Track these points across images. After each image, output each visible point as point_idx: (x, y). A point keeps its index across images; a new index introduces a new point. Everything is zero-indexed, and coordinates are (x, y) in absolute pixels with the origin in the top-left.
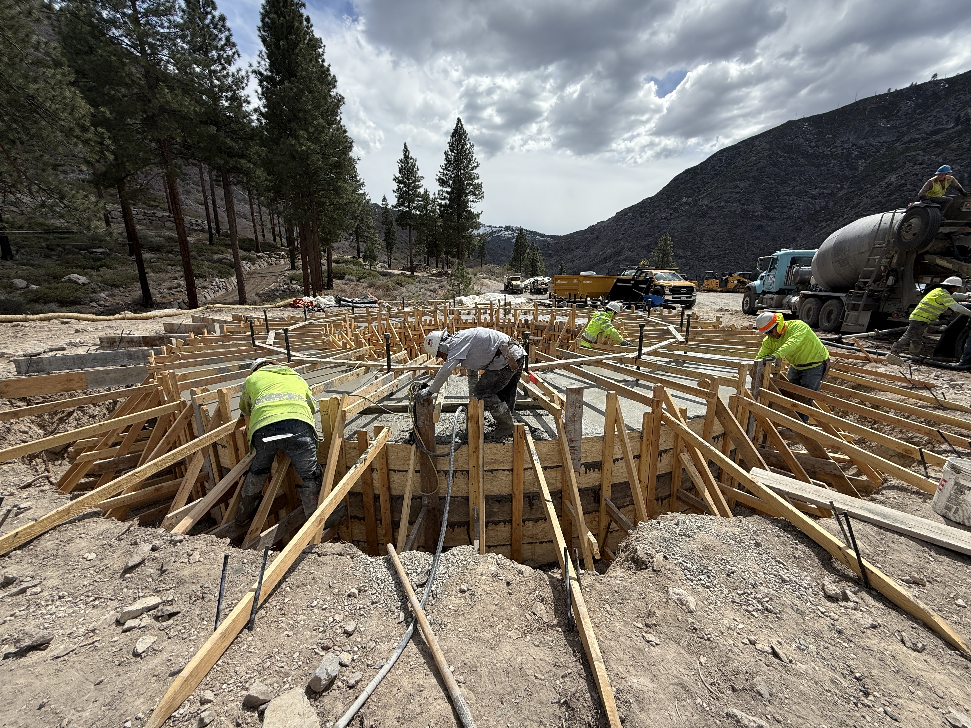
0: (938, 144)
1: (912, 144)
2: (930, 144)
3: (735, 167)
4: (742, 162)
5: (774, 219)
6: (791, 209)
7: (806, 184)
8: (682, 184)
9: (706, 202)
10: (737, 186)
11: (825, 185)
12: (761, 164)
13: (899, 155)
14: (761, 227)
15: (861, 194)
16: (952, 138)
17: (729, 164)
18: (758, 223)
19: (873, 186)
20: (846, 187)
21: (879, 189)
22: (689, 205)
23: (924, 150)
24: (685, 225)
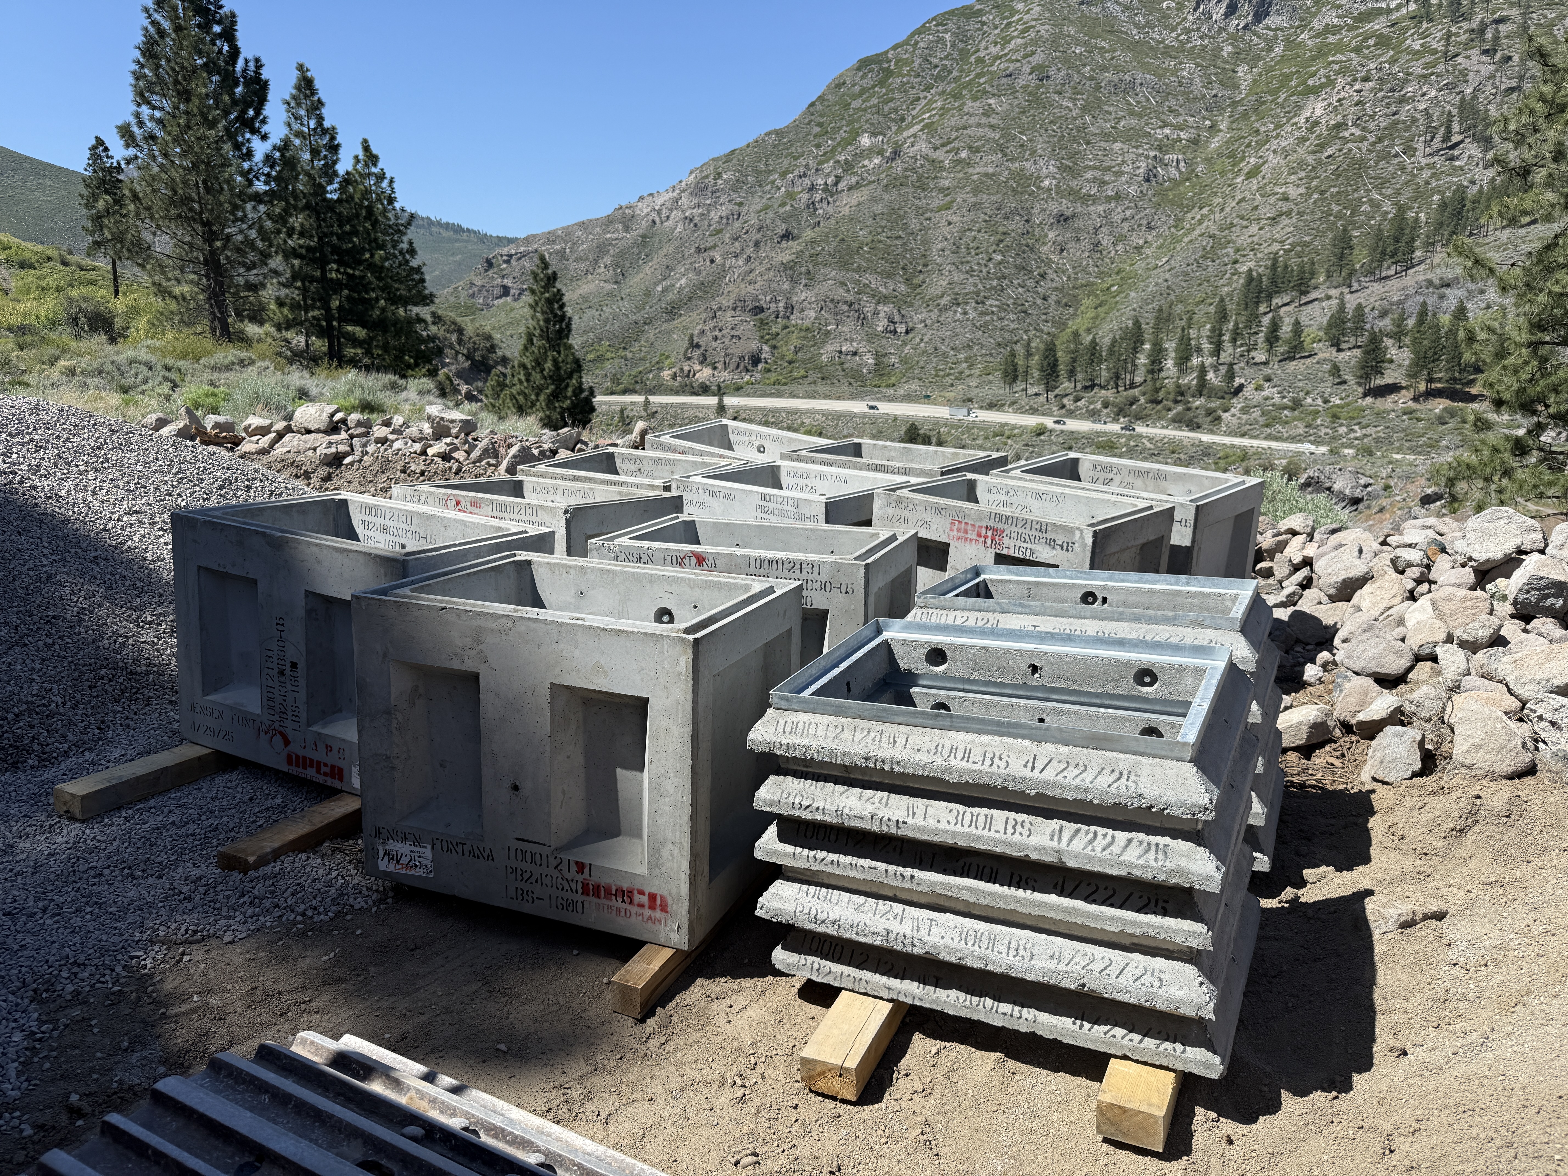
0: (1383, 41)
1: (1331, 39)
2: (1366, 39)
3: (980, 60)
4: (994, 50)
5: (1086, 199)
6: (1122, 173)
7: (1140, 116)
8: (855, 97)
9: (922, 146)
10: (988, 112)
11: (1180, 119)
12: (1039, 58)
13: (1313, 58)
14: (1063, 219)
15: (1261, 144)
16: (1405, 30)
17: (964, 54)
18: (1054, 207)
19: (1278, 126)
20: (1223, 126)
21: (1297, 134)
22: (880, 153)
23: (1357, 50)
24: (878, 208)
